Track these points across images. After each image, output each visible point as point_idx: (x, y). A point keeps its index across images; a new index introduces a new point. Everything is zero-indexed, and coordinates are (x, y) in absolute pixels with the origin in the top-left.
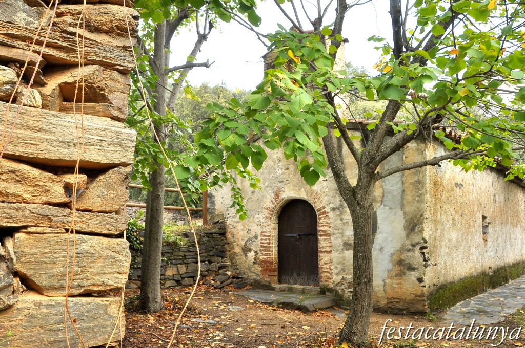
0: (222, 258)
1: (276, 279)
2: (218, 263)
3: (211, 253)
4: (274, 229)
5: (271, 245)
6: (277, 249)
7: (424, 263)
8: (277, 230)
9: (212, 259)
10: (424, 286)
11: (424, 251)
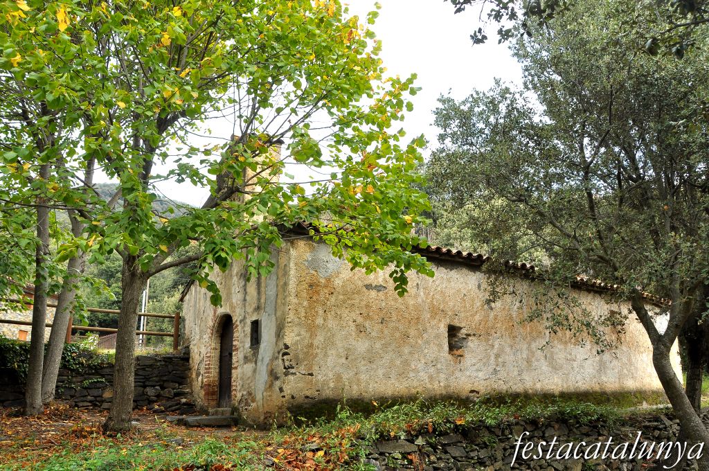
0: (180, 384)
1: (214, 403)
2: (173, 389)
3: (165, 378)
4: (216, 349)
5: (211, 367)
6: (218, 370)
7: (284, 370)
8: (219, 350)
9: (166, 385)
10: (284, 397)
11: (285, 357)
